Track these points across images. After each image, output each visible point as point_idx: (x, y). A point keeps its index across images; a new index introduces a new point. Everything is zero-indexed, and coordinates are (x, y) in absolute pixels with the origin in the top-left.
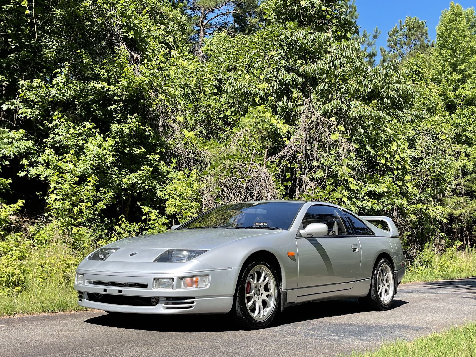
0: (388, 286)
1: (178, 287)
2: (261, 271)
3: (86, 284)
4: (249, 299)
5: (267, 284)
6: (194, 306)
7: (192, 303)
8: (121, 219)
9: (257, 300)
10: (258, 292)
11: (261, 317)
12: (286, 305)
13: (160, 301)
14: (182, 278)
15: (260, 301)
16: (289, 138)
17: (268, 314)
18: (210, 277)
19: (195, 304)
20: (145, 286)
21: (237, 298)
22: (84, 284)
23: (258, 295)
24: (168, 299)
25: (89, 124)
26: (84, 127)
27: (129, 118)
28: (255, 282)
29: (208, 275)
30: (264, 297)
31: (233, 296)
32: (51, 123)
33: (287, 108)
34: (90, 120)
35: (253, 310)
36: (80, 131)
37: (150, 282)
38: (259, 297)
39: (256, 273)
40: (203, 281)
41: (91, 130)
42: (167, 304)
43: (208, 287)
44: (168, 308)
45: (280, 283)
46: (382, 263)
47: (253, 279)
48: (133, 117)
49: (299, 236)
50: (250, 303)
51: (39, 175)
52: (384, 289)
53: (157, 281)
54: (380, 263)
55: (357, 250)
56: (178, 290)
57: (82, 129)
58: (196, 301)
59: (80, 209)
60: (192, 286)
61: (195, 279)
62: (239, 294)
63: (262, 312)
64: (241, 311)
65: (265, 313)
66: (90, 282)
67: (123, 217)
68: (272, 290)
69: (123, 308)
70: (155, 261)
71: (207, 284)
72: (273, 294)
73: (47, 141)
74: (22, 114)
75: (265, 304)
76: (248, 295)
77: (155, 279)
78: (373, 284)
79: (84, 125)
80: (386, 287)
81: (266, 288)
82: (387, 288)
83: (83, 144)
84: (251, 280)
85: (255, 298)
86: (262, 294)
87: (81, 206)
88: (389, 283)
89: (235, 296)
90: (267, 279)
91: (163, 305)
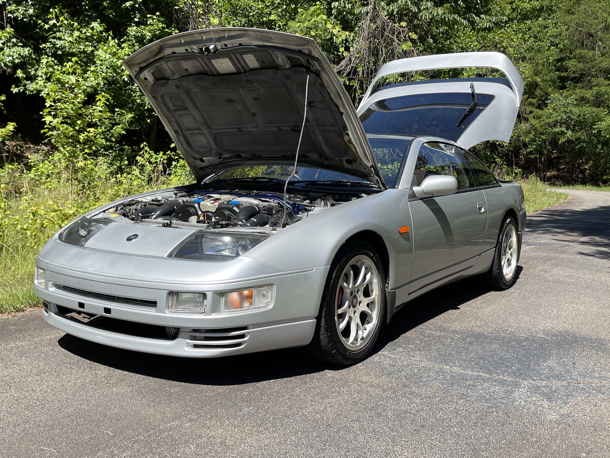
0: (511, 255)
1: (215, 309)
2: (358, 265)
3: (50, 289)
4: (342, 316)
5: (368, 285)
6: (245, 342)
7: (243, 336)
8: (143, 147)
9: (352, 315)
10: (355, 301)
11: (360, 342)
12: (395, 311)
13: (181, 334)
14: (222, 294)
15: (358, 315)
17: (368, 334)
18: (275, 287)
19: (246, 339)
20: (153, 304)
21: (323, 320)
22: (47, 288)
23: (354, 307)
24: (195, 331)
25: (98, 26)
26: (93, 29)
27: (150, 18)
28: (350, 287)
29: (272, 285)
30: (363, 307)
31: (316, 318)
34: (99, 20)
35: (346, 332)
36: (88, 34)
37: (161, 298)
38: (356, 309)
39: (352, 272)
40: (261, 296)
41: (102, 34)
42: (195, 338)
43: (271, 307)
44: (196, 346)
45: (386, 280)
47: (348, 284)
48: (155, 17)
49: (413, 196)
50: (343, 325)
51: (39, 91)
52: (507, 259)
53: (175, 298)
54: (506, 225)
55: (483, 210)
56: (214, 316)
57: (90, 31)
58: (248, 333)
59: (87, 136)
60: (241, 307)
61: (246, 292)
62: (325, 314)
63: (360, 333)
64: (329, 342)
65: (366, 333)
66: (58, 287)
67: (146, 146)
68: (374, 293)
69: (115, 339)
70: (170, 256)
71: (268, 301)
72: (376, 300)
73: (45, 47)
74: (11, 12)
75: (364, 317)
76: (340, 311)
77: (171, 293)
78: (496, 255)
79: (91, 26)
80: (508, 256)
81: (367, 293)
82: (510, 257)
83: (93, 51)
84: (345, 284)
85: (350, 313)
86: (360, 302)
87: (89, 132)
88: (512, 250)
89: (318, 318)
90: (368, 276)
91: (188, 341)
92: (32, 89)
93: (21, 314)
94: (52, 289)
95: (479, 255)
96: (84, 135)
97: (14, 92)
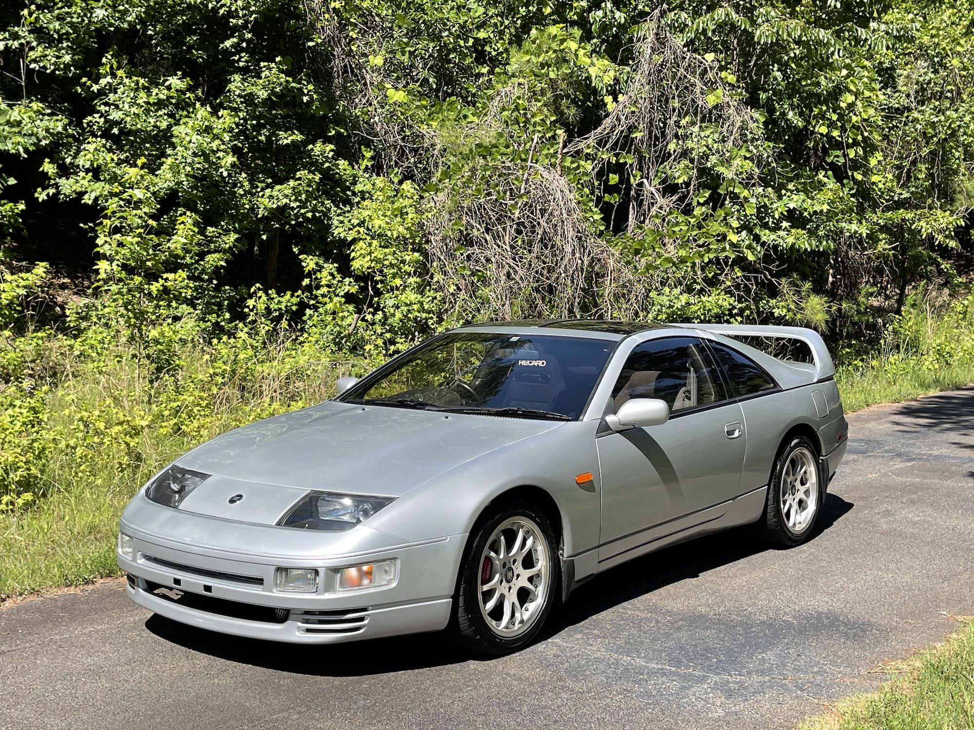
0: (807, 493)
1: (329, 588)
2: (515, 528)
3: (139, 561)
4: (488, 595)
5: (530, 552)
6: (364, 626)
7: (361, 619)
8: (255, 292)
9: (506, 592)
10: (510, 574)
11: (517, 626)
12: (573, 587)
13: (291, 616)
14: (336, 570)
15: (514, 591)
16: (615, 94)
17: (532, 616)
18: (398, 562)
19: (366, 622)
20: (259, 581)
21: (461, 599)
22: (134, 559)
23: (508, 581)
24: (307, 613)
25: (178, 82)
26: (169, 88)
27: (265, 66)
28: (501, 556)
29: (395, 559)
30: (523, 582)
31: (452, 597)
32: (97, 83)
33: (611, 25)
34: (179, 73)
35: (497, 613)
36: (162, 97)
37: (268, 575)
38: (511, 584)
39: (502, 538)
40: (383, 573)
41: (185, 94)
42: (307, 622)
43: (394, 585)
44: (308, 630)
45: (558, 543)
46: (792, 449)
47: (497, 552)
48: (273, 65)
49: (604, 429)
50: (490, 605)
51: (81, 194)
52: (797, 500)
53: (284, 574)
54: (788, 449)
55: (737, 434)
56: (327, 596)
57: (166, 92)
58: (368, 615)
59: (163, 285)
60: (360, 585)
61: (365, 568)
62: (464, 592)
63: (518, 615)
64: (470, 626)
65: (526, 616)
66: (149, 558)
67: (259, 289)
68: (540, 563)
69: (216, 622)
70: (279, 524)
71: (392, 577)
72: (543, 572)
73: (91, 121)
74: (35, 61)
75: (524, 596)
76: (486, 588)
77: (279, 569)
78: (771, 496)
79: (167, 83)
80: (800, 495)
81: (528, 562)
82: (804, 497)
83: (170, 127)
84: (492, 554)
85: (503, 589)
86: (518, 576)
87: (166, 280)
88: (807, 485)
89: (455, 597)
90: (529, 542)
91: (300, 624)
92: (68, 192)
93: (91, 587)
94: (141, 561)
95: (733, 499)
96: (158, 285)
97: (40, 200)
